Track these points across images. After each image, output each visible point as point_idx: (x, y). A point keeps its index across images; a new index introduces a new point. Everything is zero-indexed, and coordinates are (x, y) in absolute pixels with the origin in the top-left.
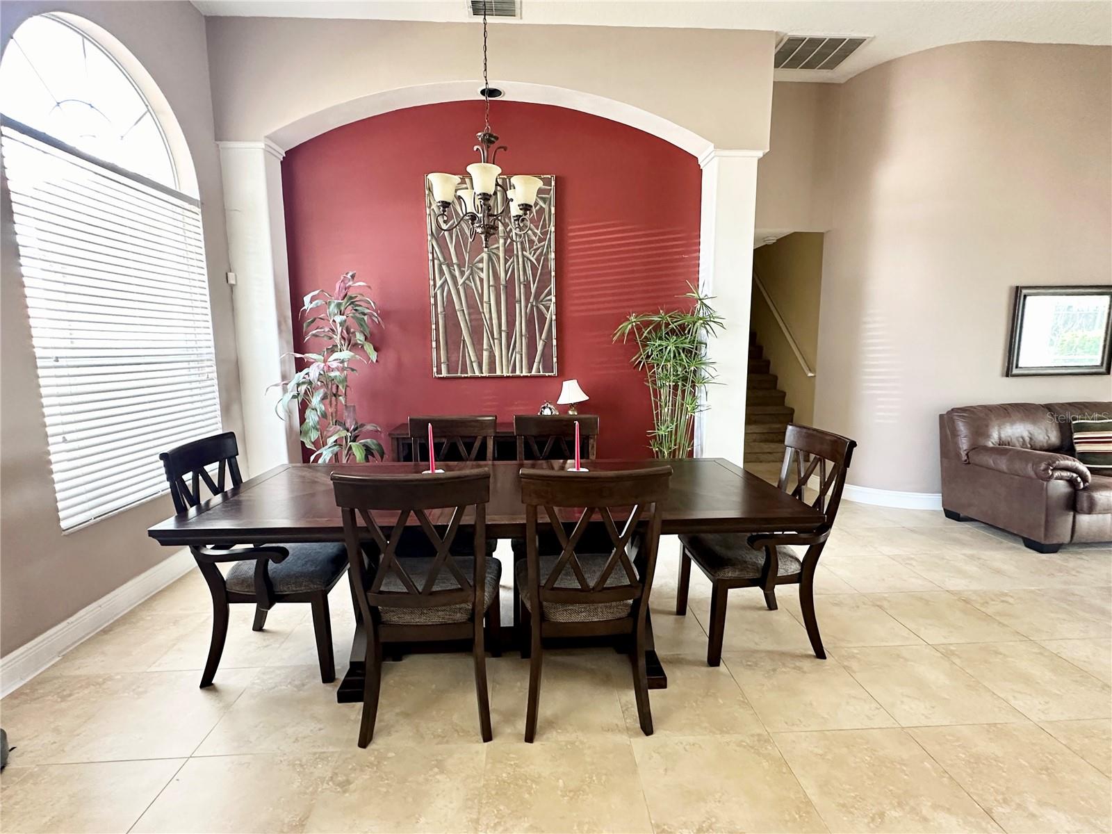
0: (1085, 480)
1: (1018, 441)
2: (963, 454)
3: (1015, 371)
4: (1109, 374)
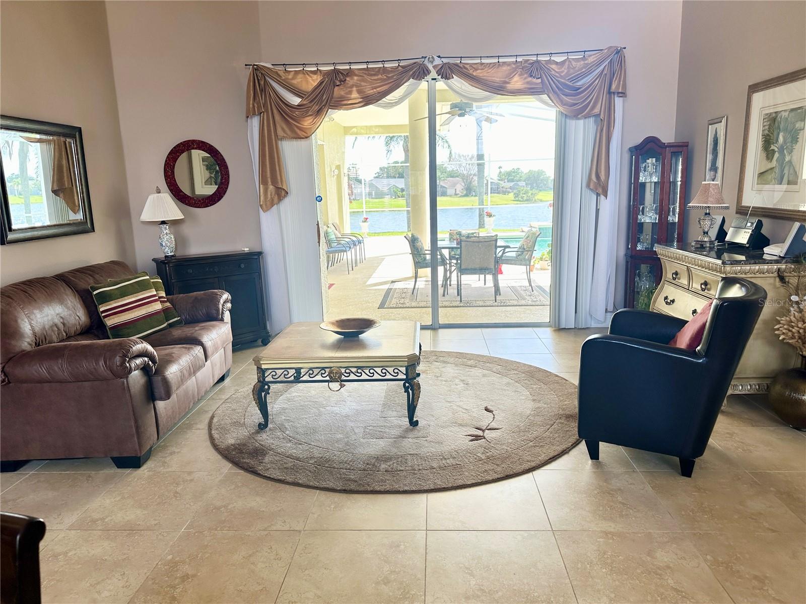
0: (151, 357)
1: (53, 331)
3: (11, 236)
4: (94, 231)
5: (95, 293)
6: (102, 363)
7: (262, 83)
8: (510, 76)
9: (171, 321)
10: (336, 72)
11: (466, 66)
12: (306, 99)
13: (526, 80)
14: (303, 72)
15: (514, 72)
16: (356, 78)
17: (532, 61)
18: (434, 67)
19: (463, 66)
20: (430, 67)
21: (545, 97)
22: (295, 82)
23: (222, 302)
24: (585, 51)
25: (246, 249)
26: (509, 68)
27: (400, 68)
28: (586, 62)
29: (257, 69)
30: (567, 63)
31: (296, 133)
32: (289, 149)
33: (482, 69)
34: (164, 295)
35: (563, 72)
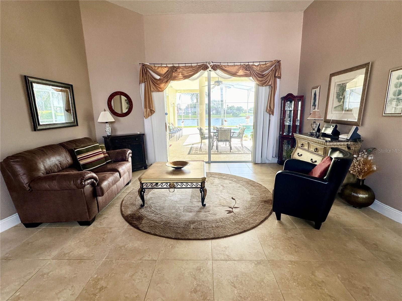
0: (95, 179)
2: (26, 186)
3: (39, 128)
4: (78, 126)
5: (75, 151)
6: (72, 182)
7: (146, 70)
8: (238, 70)
9: (108, 161)
10: (174, 67)
11: (222, 66)
12: (162, 76)
13: (244, 72)
14: (161, 67)
15: (240, 68)
16: (181, 69)
17: (246, 65)
18: (211, 66)
20: (209, 66)
21: (251, 78)
22: (158, 70)
23: (128, 154)
24: (266, 61)
25: (138, 133)
26: (238, 67)
27: (197, 66)
28: (266, 65)
29: (144, 65)
30: (259, 65)
31: (158, 89)
32: (155, 95)
33: (228, 67)
34: (105, 151)
35: (258, 69)
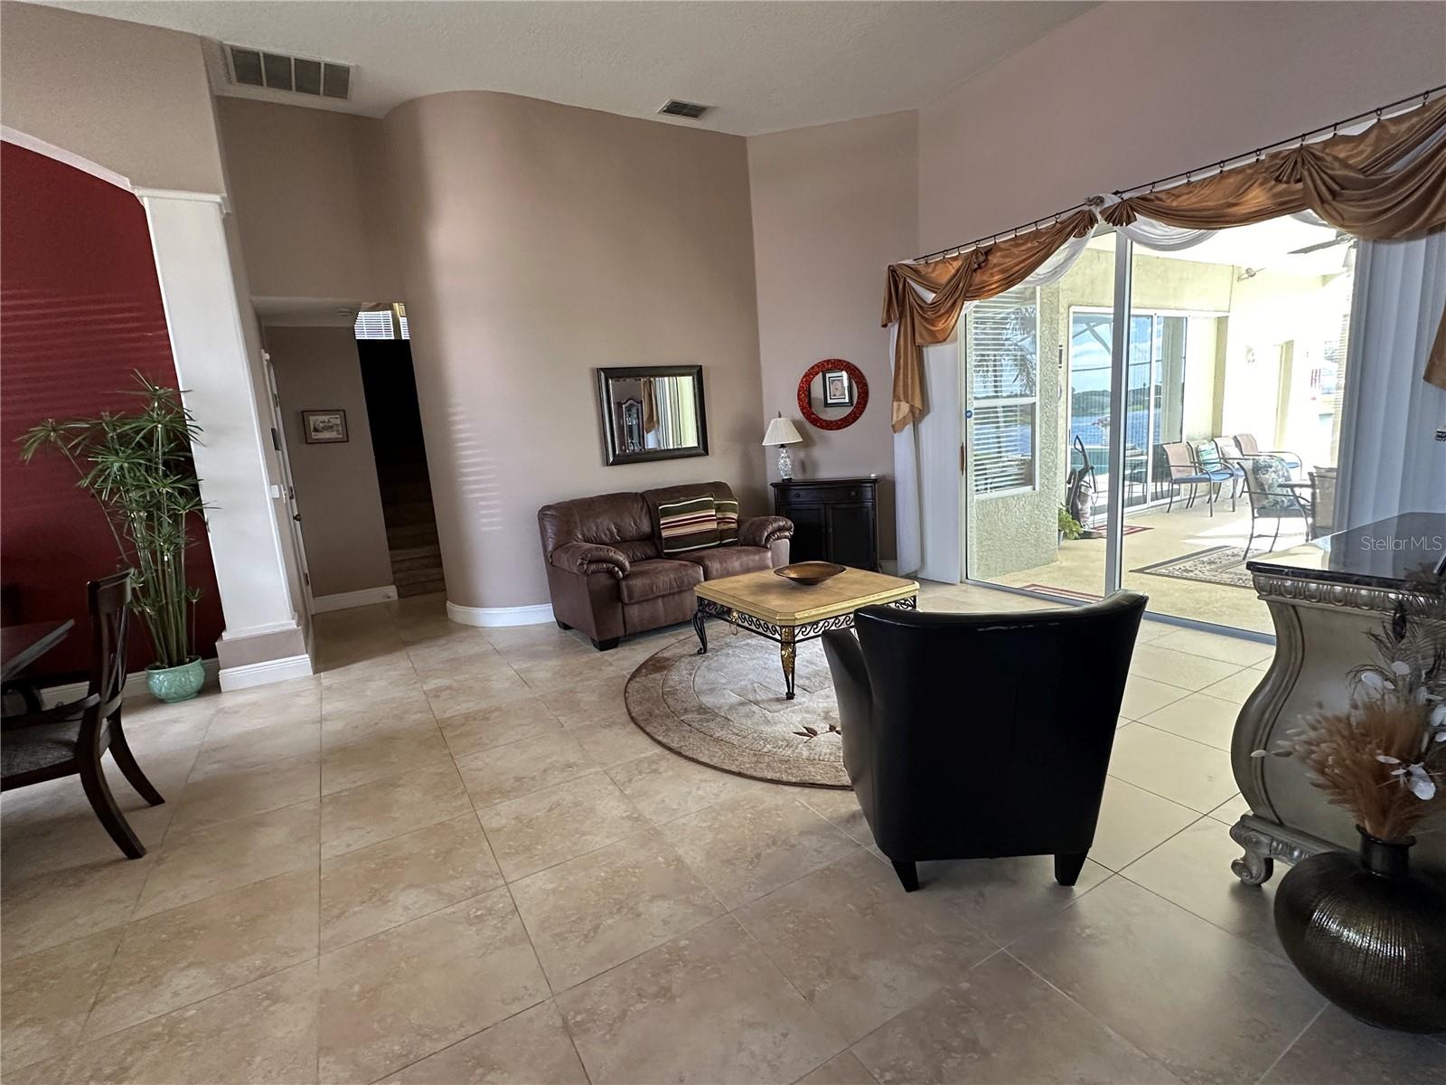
2: (549, 556)
4: (708, 454)
5: (662, 507)
7: (901, 287)
8: (1241, 190)
9: (726, 541)
10: (979, 251)
11: (1159, 195)
12: (940, 293)
13: (1272, 192)
14: (944, 261)
15: (1248, 182)
16: (999, 254)
17: (1287, 152)
18: (1105, 211)
19: (1156, 197)
21: (1310, 213)
22: (934, 275)
23: (770, 529)
24: (1427, 93)
25: (873, 475)
26: (1240, 177)
27: (1057, 225)
28: (1425, 116)
30: (1376, 132)
33: (1188, 193)
34: (735, 517)
35: (1361, 153)
